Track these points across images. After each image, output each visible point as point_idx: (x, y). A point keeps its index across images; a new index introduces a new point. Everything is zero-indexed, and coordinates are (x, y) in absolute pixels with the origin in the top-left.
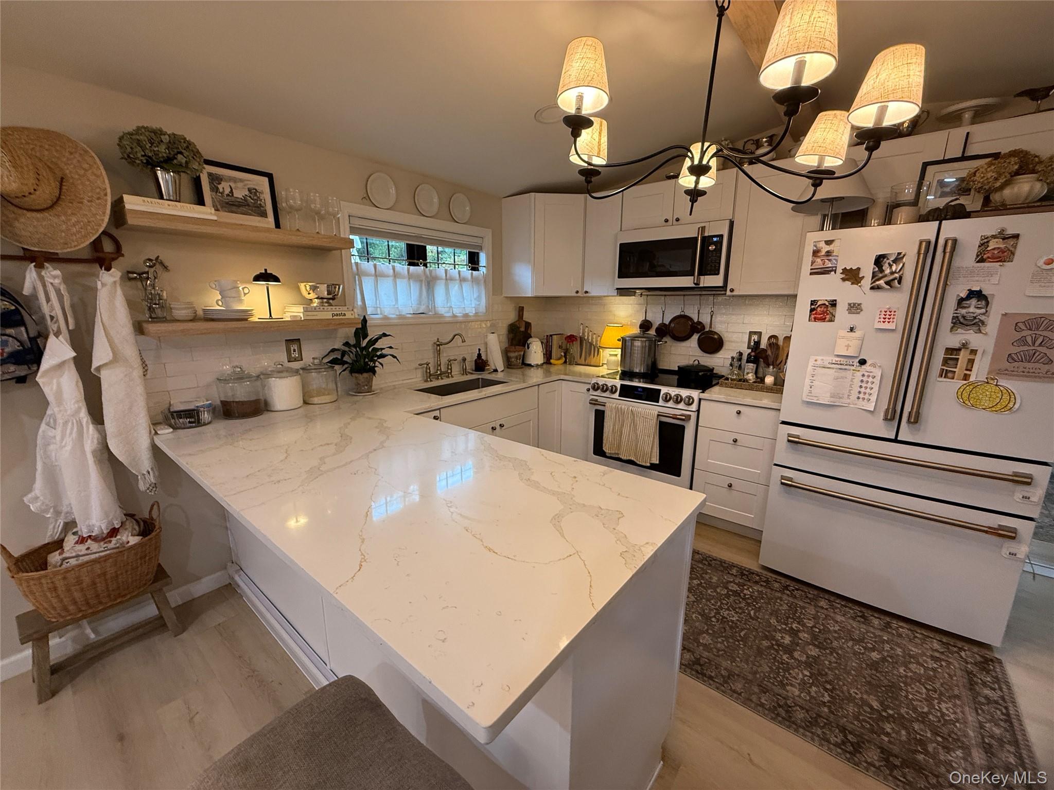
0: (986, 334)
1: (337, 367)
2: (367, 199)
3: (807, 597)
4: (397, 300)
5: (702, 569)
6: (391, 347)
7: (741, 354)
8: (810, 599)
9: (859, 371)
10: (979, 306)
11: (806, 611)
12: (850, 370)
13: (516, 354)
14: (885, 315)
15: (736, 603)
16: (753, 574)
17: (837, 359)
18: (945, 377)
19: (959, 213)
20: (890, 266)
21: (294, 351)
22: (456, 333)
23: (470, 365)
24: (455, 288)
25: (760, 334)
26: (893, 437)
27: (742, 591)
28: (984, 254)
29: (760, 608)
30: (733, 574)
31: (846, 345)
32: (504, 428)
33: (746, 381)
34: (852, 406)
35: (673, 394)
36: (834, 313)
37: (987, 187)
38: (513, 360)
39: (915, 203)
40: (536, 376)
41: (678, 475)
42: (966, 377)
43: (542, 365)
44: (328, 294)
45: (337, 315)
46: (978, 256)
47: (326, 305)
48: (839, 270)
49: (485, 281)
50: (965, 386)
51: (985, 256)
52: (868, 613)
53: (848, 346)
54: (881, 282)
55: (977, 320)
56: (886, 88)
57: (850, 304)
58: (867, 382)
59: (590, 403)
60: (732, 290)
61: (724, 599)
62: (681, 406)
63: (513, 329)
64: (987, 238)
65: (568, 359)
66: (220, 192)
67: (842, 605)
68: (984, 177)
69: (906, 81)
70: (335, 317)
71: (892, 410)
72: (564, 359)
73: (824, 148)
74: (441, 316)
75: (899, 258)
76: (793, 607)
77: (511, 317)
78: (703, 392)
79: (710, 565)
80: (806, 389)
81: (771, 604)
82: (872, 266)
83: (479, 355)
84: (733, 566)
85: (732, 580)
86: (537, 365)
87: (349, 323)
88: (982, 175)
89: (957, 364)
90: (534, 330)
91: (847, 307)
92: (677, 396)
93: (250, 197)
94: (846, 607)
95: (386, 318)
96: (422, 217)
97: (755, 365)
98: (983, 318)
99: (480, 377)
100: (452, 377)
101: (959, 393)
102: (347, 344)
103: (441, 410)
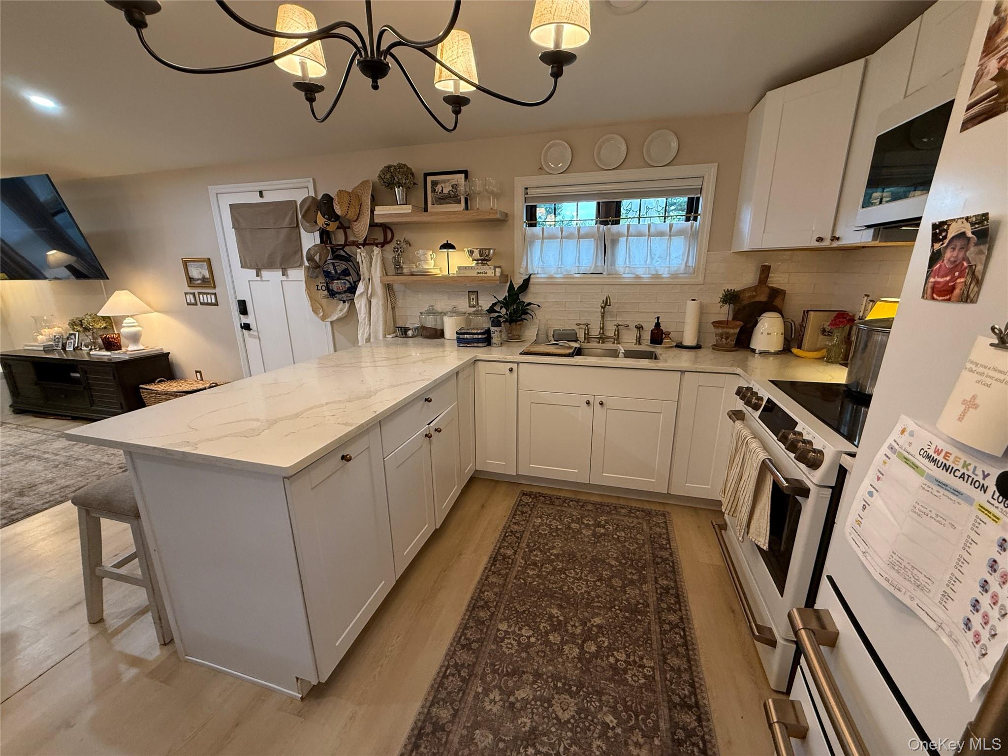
2: (540, 169)
9: (995, 517)
12: (970, 501)
17: (942, 446)
21: (473, 299)
32: (604, 407)
45: (481, 273)
53: (970, 403)
63: (729, 297)
66: (436, 192)
70: (479, 275)
72: (825, 351)
74: (619, 277)
80: (856, 507)
83: (658, 325)
86: (765, 353)
93: (452, 191)
95: (551, 277)
96: (602, 172)
99: (652, 349)
100: (624, 344)
103: (520, 364)
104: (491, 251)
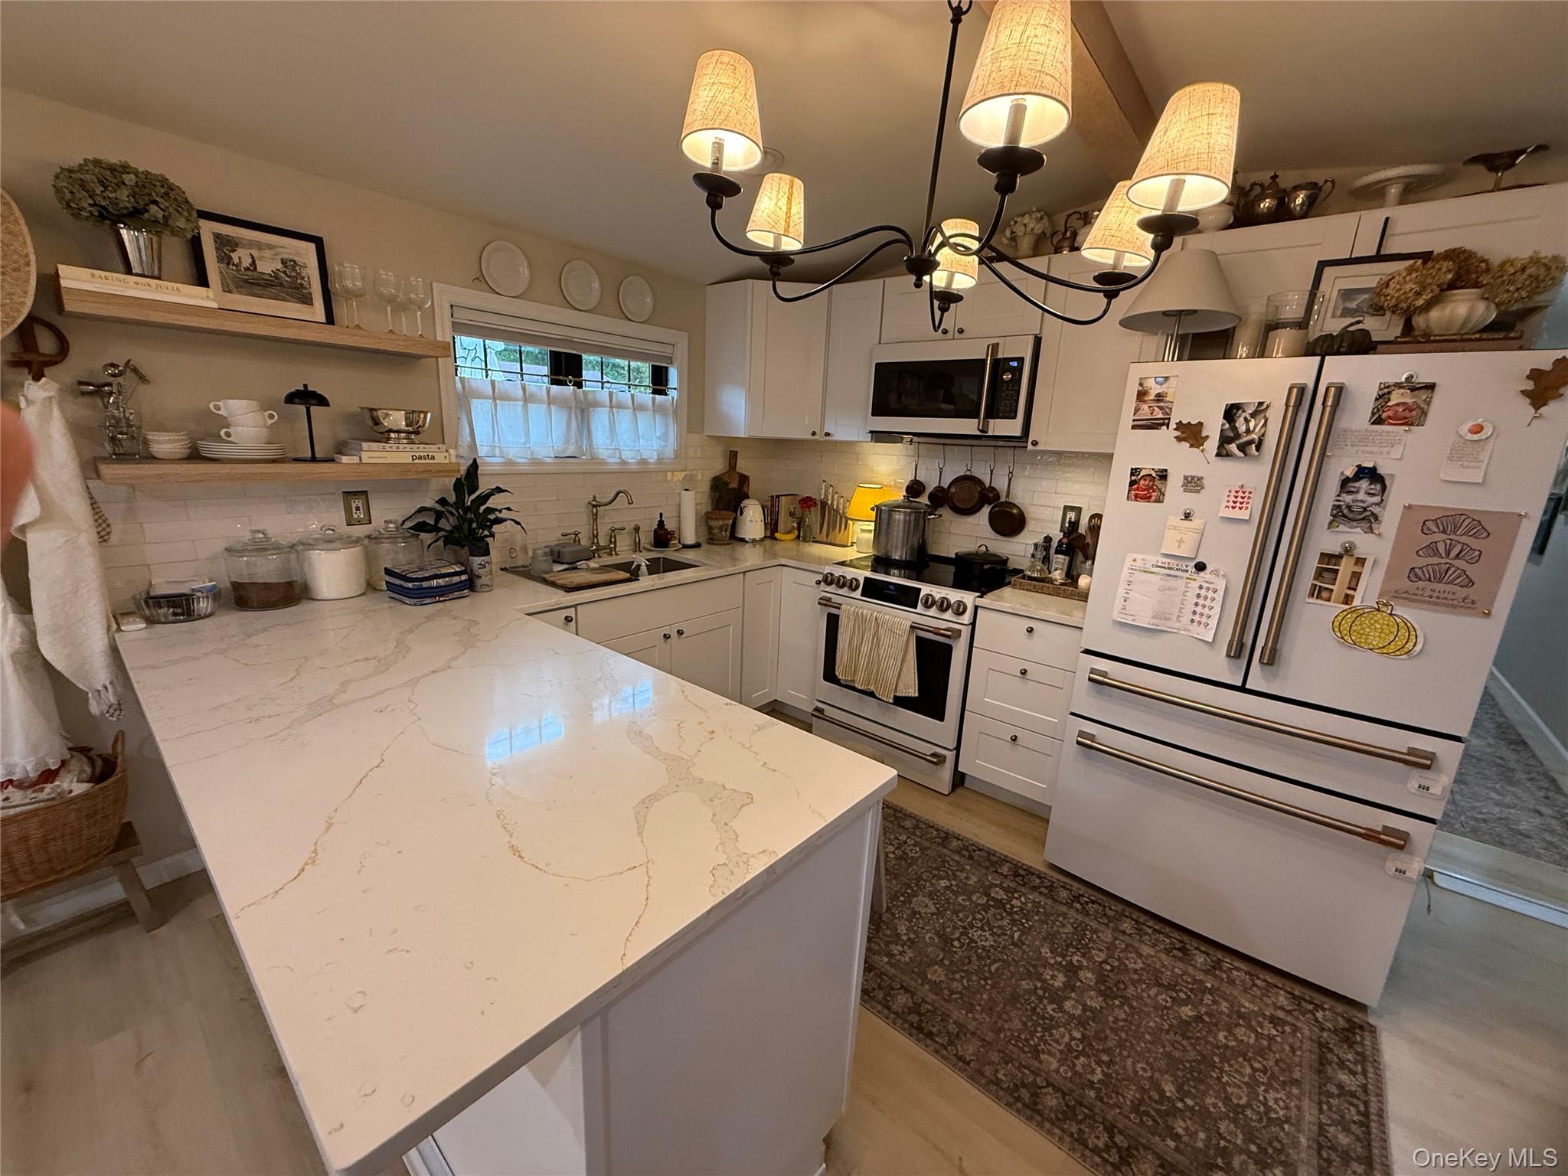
0: (1379, 535)
1: (423, 535)
2: (480, 280)
3: (1105, 915)
4: (527, 434)
5: (958, 863)
6: (509, 509)
7: (1048, 540)
8: (1109, 917)
9: (1195, 580)
10: (1372, 492)
11: (1098, 937)
12: (1182, 577)
13: (720, 523)
14: (1236, 497)
15: (996, 919)
16: (1033, 874)
17: (1165, 560)
18: (1317, 598)
19: (1360, 344)
20: (1247, 421)
21: (358, 508)
22: (622, 489)
23: (646, 538)
24: (624, 418)
25: (1078, 510)
26: (1239, 684)
27: (1009, 901)
28: (1383, 412)
29: (1029, 928)
30: (1002, 874)
31: (1179, 539)
32: (683, 636)
33: (1051, 581)
34: (1183, 632)
35: (937, 597)
36: (1163, 490)
37: (1404, 305)
38: (716, 531)
39: (1302, 324)
40: (751, 557)
41: (941, 718)
42: (1348, 600)
43: (762, 540)
44: (407, 426)
45: (420, 458)
46: (1373, 414)
47: (405, 441)
48: (1173, 425)
49: (675, 412)
50: (1345, 613)
51: (1384, 415)
52: (1192, 944)
53: (1181, 541)
54: (1233, 447)
55: (1368, 513)
56: (1175, 152)
57: (1186, 478)
58: (1206, 598)
59: (819, 603)
60: (1035, 443)
61: (979, 913)
62: (948, 615)
63: (718, 485)
64: (1388, 387)
65: (803, 535)
66: (233, 264)
67: (1155, 929)
68: (1400, 289)
69: (1205, 142)
70: (417, 461)
71: (1237, 644)
72: (796, 532)
73: (1119, 239)
74: (603, 462)
75: (1260, 410)
76: (1080, 929)
77: (718, 466)
78: (981, 597)
79: (971, 857)
80: (1119, 603)
81: (1047, 924)
82: (1221, 420)
83: (661, 523)
84: (1005, 860)
85: (998, 882)
86: (754, 541)
87: (443, 471)
88: (1398, 287)
89: (1335, 579)
90: (753, 487)
91: (1181, 481)
92: (943, 599)
93: (285, 273)
94: (1160, 933)
95: (510, 463)
96: (575, 312)
97: (1067, 558)
98: (1376, 510)
99: (661, 555)
100: (617, 554)
101: (1336, 624)
102: (443, 501)
103: (579, 607)
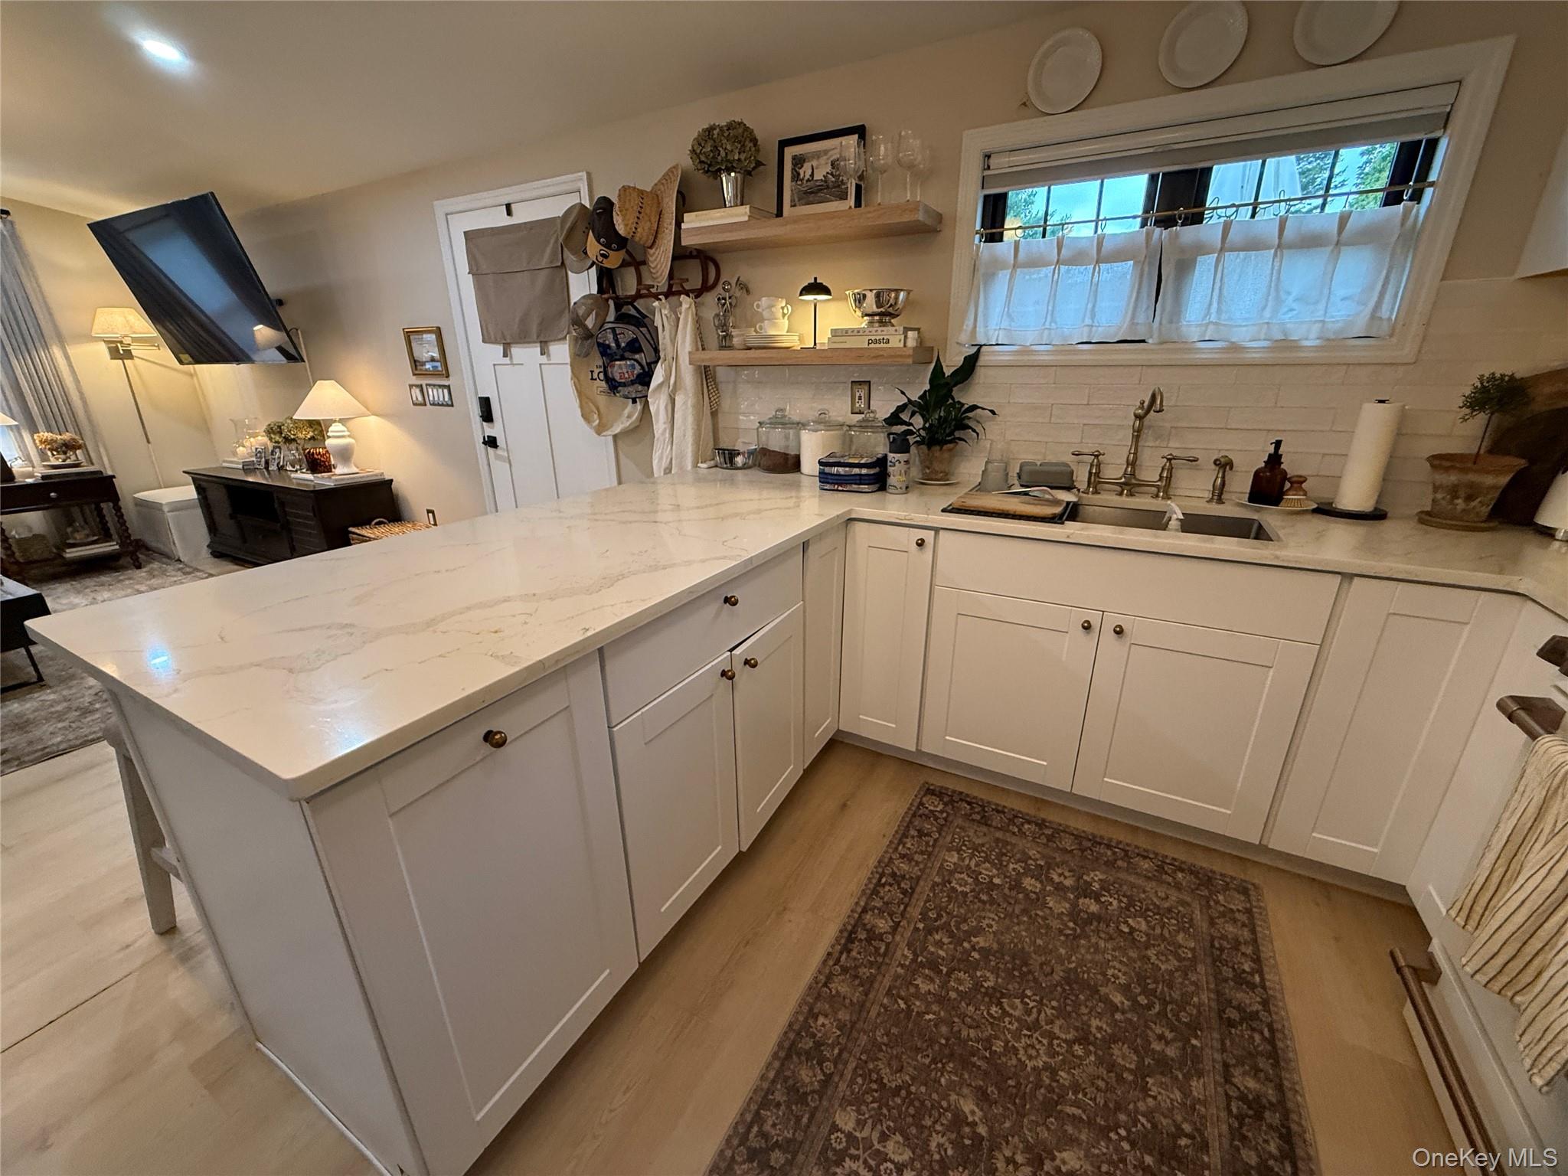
2: (1021, 104)
21: (860, 398)
32: (1126, 640)
45: (875, 341)
66: (800, 179)
70: (871, 346)
74: (1188, 349)
83: (1275, 460)
93: (832, 174)
95: (1024, 351)
99: (1251, 514)
100: (1177, 499)
103: (941, 532)
104: (902, 294)
